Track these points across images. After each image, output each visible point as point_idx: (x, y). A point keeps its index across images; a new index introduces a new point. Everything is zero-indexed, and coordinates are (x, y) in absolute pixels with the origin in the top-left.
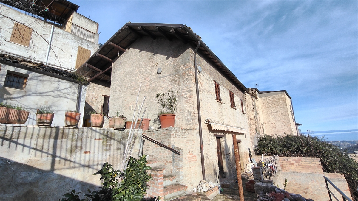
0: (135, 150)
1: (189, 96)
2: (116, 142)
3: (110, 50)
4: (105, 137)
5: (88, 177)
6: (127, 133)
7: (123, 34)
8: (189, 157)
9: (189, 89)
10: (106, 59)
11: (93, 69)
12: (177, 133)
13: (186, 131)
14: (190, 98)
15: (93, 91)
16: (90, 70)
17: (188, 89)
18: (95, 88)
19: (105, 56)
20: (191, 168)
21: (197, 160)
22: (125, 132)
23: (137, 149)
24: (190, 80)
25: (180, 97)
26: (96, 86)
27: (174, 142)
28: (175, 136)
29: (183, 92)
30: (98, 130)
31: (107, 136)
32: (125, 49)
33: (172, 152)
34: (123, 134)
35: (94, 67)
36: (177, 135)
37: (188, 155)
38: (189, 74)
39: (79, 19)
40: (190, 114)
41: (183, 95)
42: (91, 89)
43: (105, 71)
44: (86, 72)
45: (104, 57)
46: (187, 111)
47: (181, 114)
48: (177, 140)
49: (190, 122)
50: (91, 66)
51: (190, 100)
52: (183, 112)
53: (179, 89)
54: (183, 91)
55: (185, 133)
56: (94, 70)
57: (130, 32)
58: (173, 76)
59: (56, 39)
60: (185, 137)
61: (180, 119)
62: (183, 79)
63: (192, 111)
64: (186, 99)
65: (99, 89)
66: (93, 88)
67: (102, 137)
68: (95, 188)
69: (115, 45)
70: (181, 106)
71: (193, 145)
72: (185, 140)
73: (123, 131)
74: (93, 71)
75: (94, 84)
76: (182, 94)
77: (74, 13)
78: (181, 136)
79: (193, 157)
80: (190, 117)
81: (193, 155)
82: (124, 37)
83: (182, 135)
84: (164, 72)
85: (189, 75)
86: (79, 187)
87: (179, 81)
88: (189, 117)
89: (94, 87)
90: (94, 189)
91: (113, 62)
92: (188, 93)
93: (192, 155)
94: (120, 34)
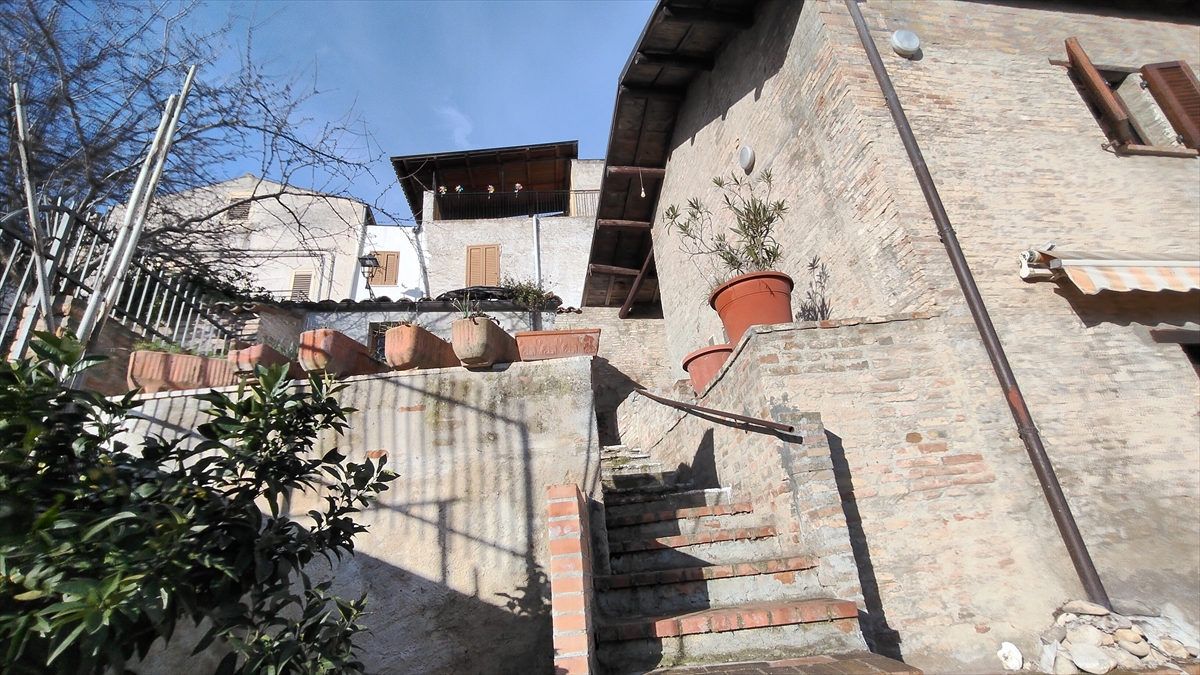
0: (563, 440)
1: (865, 180)
2: (472, 415)
3: (625, 193)
4: (431, 401)
5: (382, 537)
6: (518, 376)
7: (629, 122)
8: (914, 464)
9: (855, 149)
10: (627, 227)
11: (618, 275)
12: (801, 347)
13: (861, 332)
14: (871, 185)
15: (642, 342)
16: (609, 281)
17: (852, 153)
18: (644, 333)
19: (622, 219)
20: (953, 524)
21: (991, 479)
22: (514, 375)
23: (571, 435)
24: (850, 107)
25: (835, 208)
26: (646, 326)
27: (785, 390)
28: (783, 362)
29: (840, 179)
30: (405, 380)
31: (438, 397)
32: (662, 165)
33: (779, 442)
34: (505, 381)
35: (615, 268)
36: (798, 358)
37: (903, 451)
38: (839, 87)
39: (588, 172)
40: (894, 255)
41: (841, 192)
42: (634, 339)
43: (644, 267)
44: (605, 291)
45: (620, 222)
46: (875, 250)
47: (859, 279)
48: (806, 381)
49: (904, 295)
50: (604, 267)
51: (871, 191)
52: (861, 262)
53: (823, 175)
54: (835, 173)
55: (858, 341)
56: (621, 279)
57: (642, 102)
58: (789, 145)
59: (548, 247)
60: (860, 361)
61: (862, 303)
62: (824, 127)
63: (898, 234)
64: (859, 199)
65: (656, 333)
66: (639, 333)
67: (417, 398)
68: (410, 579)
69: (626, 169)
70: (849, 244)
71: (936, 396)
72: (865, 379)
73: (504, 370)
74: (621, 283)
75: (640, 321)
76: (838, 186)
77: (574, 162)
78: (829, 361)
79: (948, 460)
80: (894, 270)
81: (950, 453)
82: (637, 128)
83: (837, 357)
84: (763, 152)
85: (839, 91)
86: (355, 569)
87: (814, 144)
88: (894, 272)
89: (642, 330)
90: (408, 585)
91: (651, 226)
92: (859, 168)
93: (942, 454)
94: (620, 127)
